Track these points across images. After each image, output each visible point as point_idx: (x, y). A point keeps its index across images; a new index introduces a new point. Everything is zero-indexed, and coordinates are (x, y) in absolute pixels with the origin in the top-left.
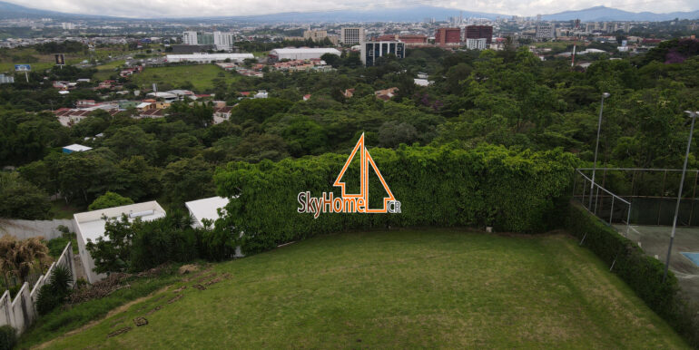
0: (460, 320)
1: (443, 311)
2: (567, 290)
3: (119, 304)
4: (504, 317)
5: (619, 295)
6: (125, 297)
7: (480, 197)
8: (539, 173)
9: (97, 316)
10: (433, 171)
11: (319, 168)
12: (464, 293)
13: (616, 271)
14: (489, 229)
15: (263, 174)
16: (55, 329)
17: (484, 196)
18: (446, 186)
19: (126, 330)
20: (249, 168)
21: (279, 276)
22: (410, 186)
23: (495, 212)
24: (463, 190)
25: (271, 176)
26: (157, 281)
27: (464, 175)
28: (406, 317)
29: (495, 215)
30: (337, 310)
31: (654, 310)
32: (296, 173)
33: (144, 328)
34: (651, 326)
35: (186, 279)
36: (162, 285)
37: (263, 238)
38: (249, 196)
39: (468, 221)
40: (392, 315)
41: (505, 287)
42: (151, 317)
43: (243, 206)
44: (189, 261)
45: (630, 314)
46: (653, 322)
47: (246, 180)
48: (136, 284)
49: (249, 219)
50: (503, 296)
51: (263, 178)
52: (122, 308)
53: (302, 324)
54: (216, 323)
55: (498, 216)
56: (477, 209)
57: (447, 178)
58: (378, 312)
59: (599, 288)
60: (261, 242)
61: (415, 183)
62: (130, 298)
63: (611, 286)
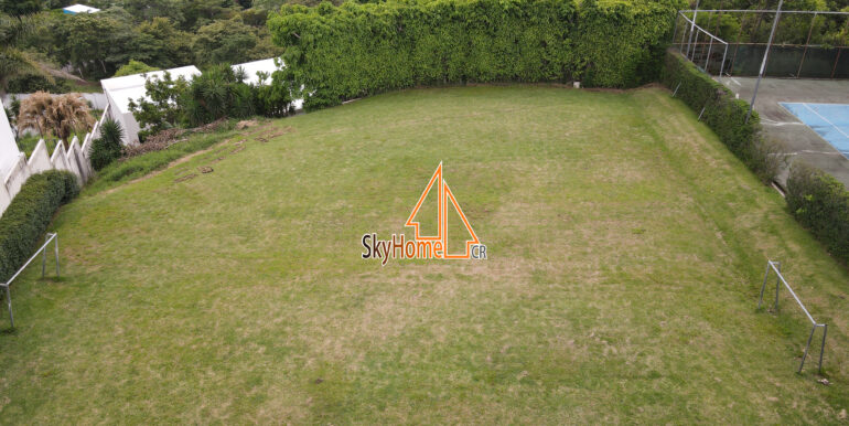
0: (535, 166)
1: (518, 158)
2: (651, 140)
3: (179, 156)
4: (581, 163)
5: (702, 141)
6: (185, 150)
7: (568, 47)
8: (636, 17)
9: (158, 166)
10: (517, 16)
11: (386, 11)
12: (541, 143)
13: (704, 119)
14: (577, 84)
15: (323, 18)
16: (117, 178)
17: (572, 46)
18: (530, 34)
19: (192, 177)
20: (306, 12)
21: (345, 129)
22: (488, 33)
23: (583, 64)
24: (549, 38)
25: (332, 21)
26: (214, 136)
27: (551, 20)
28: (479, 164)
29: (584, 68)
30: (407, 159)
31: (734, 152)
32: (360, 18)
33: (211, 175)
34: (727, 167)
35: (246, 133)
36: (222, 139)
37: (325, 92)
38: (308, 43)
39: (554, 75)
40: (465, 162)
41: (585, 137)
42: (217, 166)
43: (302, 55)
44: (247, 116)
45: (708, 157)
46: (730, 163)
47: (304, 25)
48: (193, 138)
49: (310, 71)
50: (582, 145)
51: (323, 23)
52: (183, 160)
53: (372, 170)
54: (283, 170)
55: (587, 70)
56: (565, 62)
57: (533, 24)
58: (451, 159)
59: (683, 136)
60: (324, 97)
61: (495, 30)
62: (189, 151)
63: (695, 134)
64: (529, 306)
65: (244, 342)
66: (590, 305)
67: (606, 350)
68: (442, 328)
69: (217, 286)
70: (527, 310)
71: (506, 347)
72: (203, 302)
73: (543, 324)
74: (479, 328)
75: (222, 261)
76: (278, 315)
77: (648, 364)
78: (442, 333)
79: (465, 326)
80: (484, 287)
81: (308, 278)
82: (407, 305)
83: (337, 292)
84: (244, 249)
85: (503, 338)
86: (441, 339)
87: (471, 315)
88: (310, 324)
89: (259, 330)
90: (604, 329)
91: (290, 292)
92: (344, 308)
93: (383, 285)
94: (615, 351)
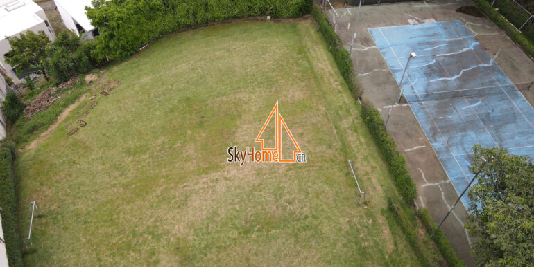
3: (61, 112)
6: (62, 106)
9: (52, 121)
13: (331, 51)
14: (269, 17)
19: (77, 130)
26: (76, 92)
29: (271, 10)
30: (188, 99)
31: (343, 77)
33: (86, 127)
34: (340, 87)
35: (93, 87)
36: (81, 94)
39: (256, 13)
42: (87, 119)
44: (88, 72)
45: (332, 81)
46: (341, 84)
47: (108, 16)
48: (63, 96)
50: (274, 74)
52: (65, 114)
55: (274, 10)
56: (261, 7)
59: (322, 64)
62: (65, 106)
63: (327, 62)
67: (288, 209)
68: (223, 210)
69: (118, 207)
71: (250, 215)
72: (115, 216)
73: (263, 199)
74: (237, 207)
75: (115, 189)
76: (151, 217)
77: (304, 212)
78: (223, 213)
81: (158, 192)
83: (174, 198)
85: (248, 210)
87: (233, 200)
88: (166, 219)
89: (146, 228)
90: (287, 197)
91: (153, 203)
93: (193, 190)
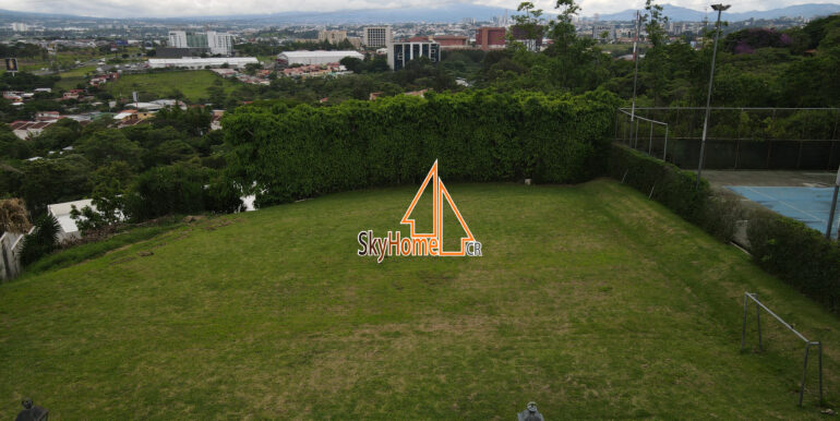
2: (606, 218)
3: (117, 246)
5: (656, 214)
6: (126, 241)
7: (517, 145)
8: (579, 113)
9: (94, 255)
10: (467, 117)
11: (339, 112)
13: (655, 197)
14: (528, 181)
15: (277, 116)
16: (46, 268)
17: (521, 144)
18: (480, 134)
20: (261, 112)
21: (297, 218)
22: (440, 133)
23: (533, 161)
24: (498, 137)
25: (286, 118)
26: (157, 228)
27: (499, 120)
31: (689, 221)
32: (313, 117)
34: (685, 232)
35: (193, 224)
36: (167, 230)
37: (277, 189)
38: (262, 139)
41: (541, 218)
43: (255, 151)
44: (196, 212)
45: (665, 227)
46: (687, 229)
47: (257, 122)
49: (263, 167)
51: (277, 120)
54: (230, 251)
56: (515, 159)
57: (482, 123)
60: (277, 195)
61: (445, 130)
62: (131, 242)
64: (497, 356)
65: (169, 402)
66: (563, 353)
67: (586, 393)
68: (402, 380)
69: (144, 350)
70: (494, 360)
71: (474, 394)
72: (125, 366)
73: (513, 372)
74: (442, 378)
75: (152, 328)
76: (213, 374)
77: (634, 403)
78: (401, 385)
79: (427, 376)
80: (446, 341)
81: (250, 339)
82: (361, 361)
83: (282, 351)
84: (179, 317)
85: (470, 386)
86: (401, 390)
87: (432, 367)
88: (249, 382)
89: (188, 390)
90: (581, 373)
91: (228, 353)
92: (290, 365)
93: (335, 343)
94: (595, 393)
